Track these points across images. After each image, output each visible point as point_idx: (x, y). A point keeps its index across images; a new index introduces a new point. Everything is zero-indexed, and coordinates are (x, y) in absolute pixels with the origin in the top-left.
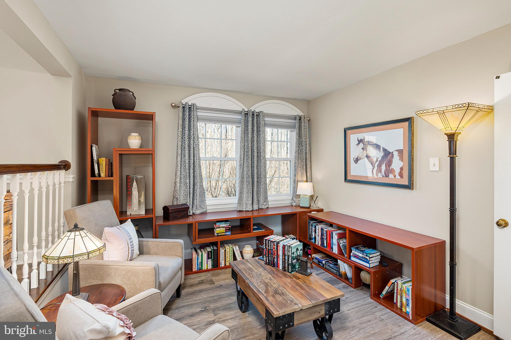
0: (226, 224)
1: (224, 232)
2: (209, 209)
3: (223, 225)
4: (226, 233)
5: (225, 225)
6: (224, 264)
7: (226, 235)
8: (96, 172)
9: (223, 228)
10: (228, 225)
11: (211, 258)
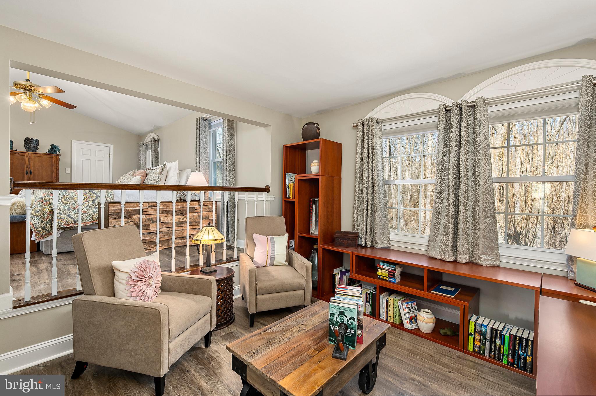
0: (391, 267)
1: (388, 277)
2: (394, 246)
3: (387, 267)
4: (390, 279)
5: (389, 268)
6: (385, 317)
7: (389, 281)
8: (288, 194)
9: (387, 271)
10: (393, 269)
11: (369, 302)
